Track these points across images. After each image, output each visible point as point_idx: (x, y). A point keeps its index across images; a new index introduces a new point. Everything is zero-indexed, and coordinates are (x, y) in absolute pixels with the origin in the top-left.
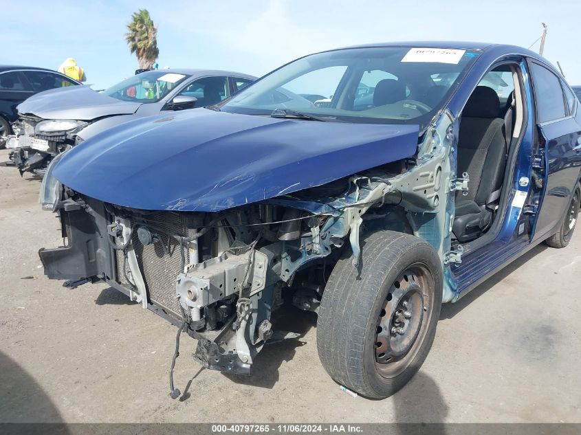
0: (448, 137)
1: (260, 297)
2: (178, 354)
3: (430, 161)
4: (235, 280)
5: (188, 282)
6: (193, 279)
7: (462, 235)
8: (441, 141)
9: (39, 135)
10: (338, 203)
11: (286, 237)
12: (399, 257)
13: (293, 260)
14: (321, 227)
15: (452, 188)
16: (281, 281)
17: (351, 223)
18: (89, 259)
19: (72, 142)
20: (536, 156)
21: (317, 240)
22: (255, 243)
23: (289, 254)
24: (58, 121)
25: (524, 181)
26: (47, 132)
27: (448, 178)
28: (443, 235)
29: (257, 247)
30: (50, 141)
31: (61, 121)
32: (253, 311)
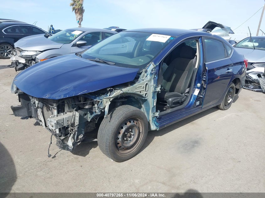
0: (152, 73)
1: (78, 127)
2: (51, 143)
3: (142, 82)
4: (68, 121)
5: (51, 121)
6: (52, 120)
7: (172, 105)
8: (149, 74)
9: (22, 57)
10: (103, 97)
11: (87, 107)
12: (124, 115)
13: (91, 115)
14: (97, 104)
15: (154, 90)
16: (88, 121)
17: (106, 104)
18: (29, 110)
19: (34, 60)
20: (204, 76)
21: (97, 108)
22: (75, 109)
23: (90, 112)
24: (29, 51)
25: (199, 85)
26: (24, 56)
27: (153, 87)
28: (151, 106)
29: (76, 110)
30: (26, 59)
31: (30, 51)
32: (76, 131)
